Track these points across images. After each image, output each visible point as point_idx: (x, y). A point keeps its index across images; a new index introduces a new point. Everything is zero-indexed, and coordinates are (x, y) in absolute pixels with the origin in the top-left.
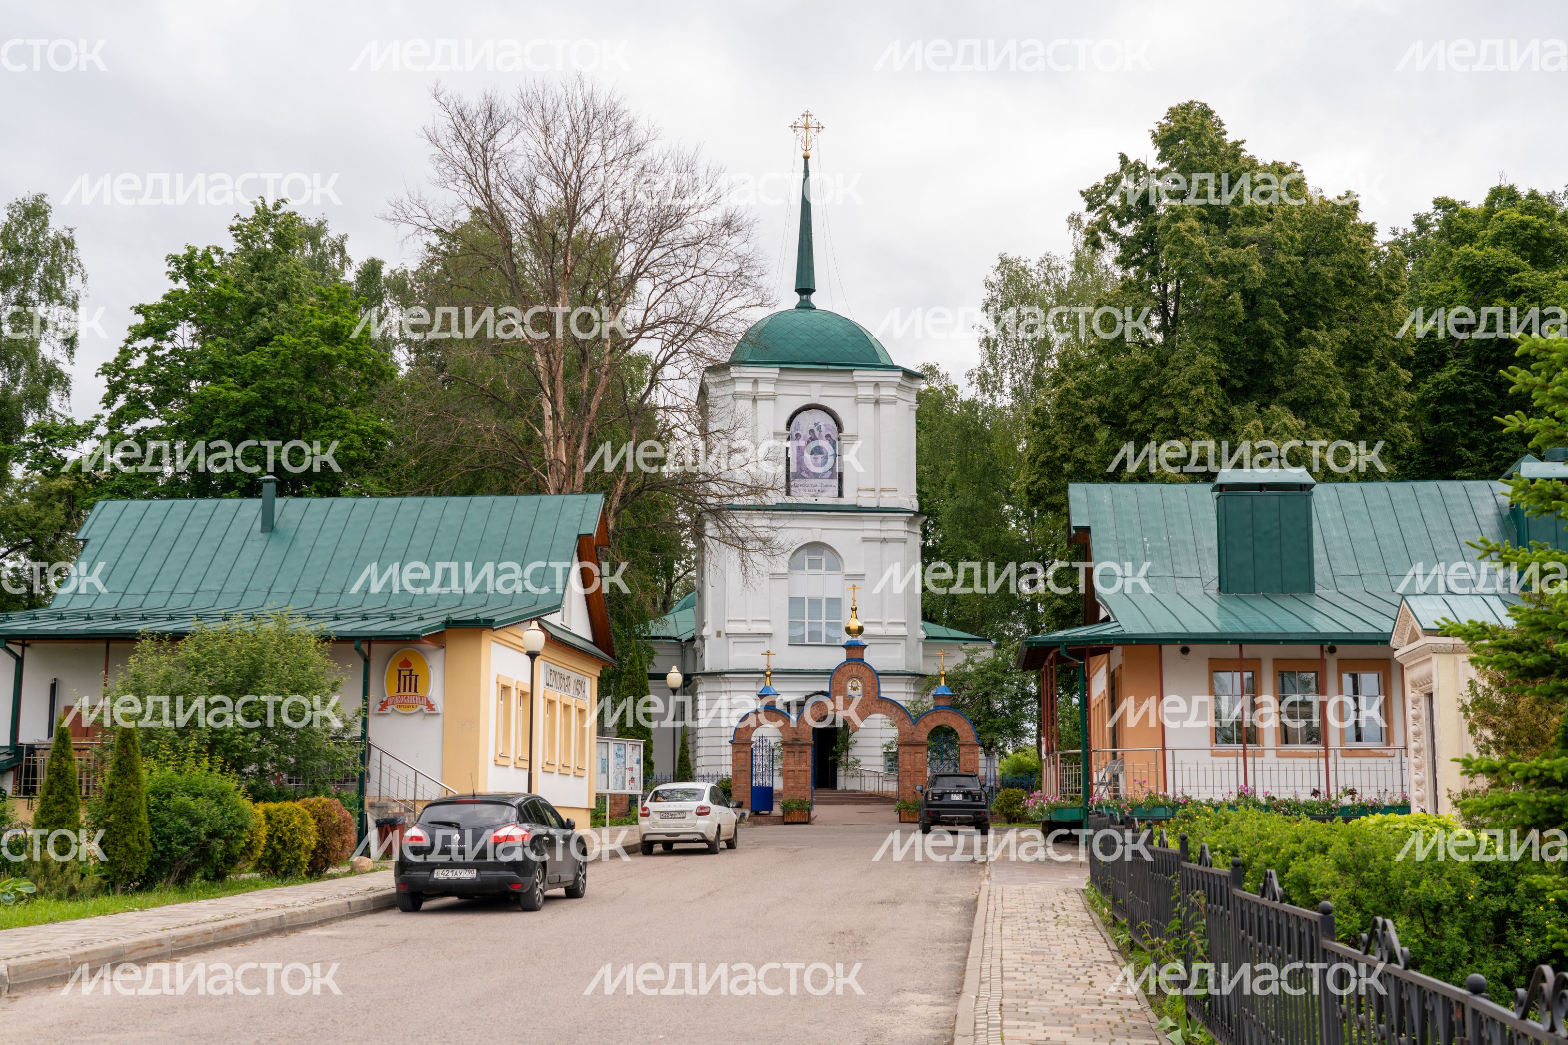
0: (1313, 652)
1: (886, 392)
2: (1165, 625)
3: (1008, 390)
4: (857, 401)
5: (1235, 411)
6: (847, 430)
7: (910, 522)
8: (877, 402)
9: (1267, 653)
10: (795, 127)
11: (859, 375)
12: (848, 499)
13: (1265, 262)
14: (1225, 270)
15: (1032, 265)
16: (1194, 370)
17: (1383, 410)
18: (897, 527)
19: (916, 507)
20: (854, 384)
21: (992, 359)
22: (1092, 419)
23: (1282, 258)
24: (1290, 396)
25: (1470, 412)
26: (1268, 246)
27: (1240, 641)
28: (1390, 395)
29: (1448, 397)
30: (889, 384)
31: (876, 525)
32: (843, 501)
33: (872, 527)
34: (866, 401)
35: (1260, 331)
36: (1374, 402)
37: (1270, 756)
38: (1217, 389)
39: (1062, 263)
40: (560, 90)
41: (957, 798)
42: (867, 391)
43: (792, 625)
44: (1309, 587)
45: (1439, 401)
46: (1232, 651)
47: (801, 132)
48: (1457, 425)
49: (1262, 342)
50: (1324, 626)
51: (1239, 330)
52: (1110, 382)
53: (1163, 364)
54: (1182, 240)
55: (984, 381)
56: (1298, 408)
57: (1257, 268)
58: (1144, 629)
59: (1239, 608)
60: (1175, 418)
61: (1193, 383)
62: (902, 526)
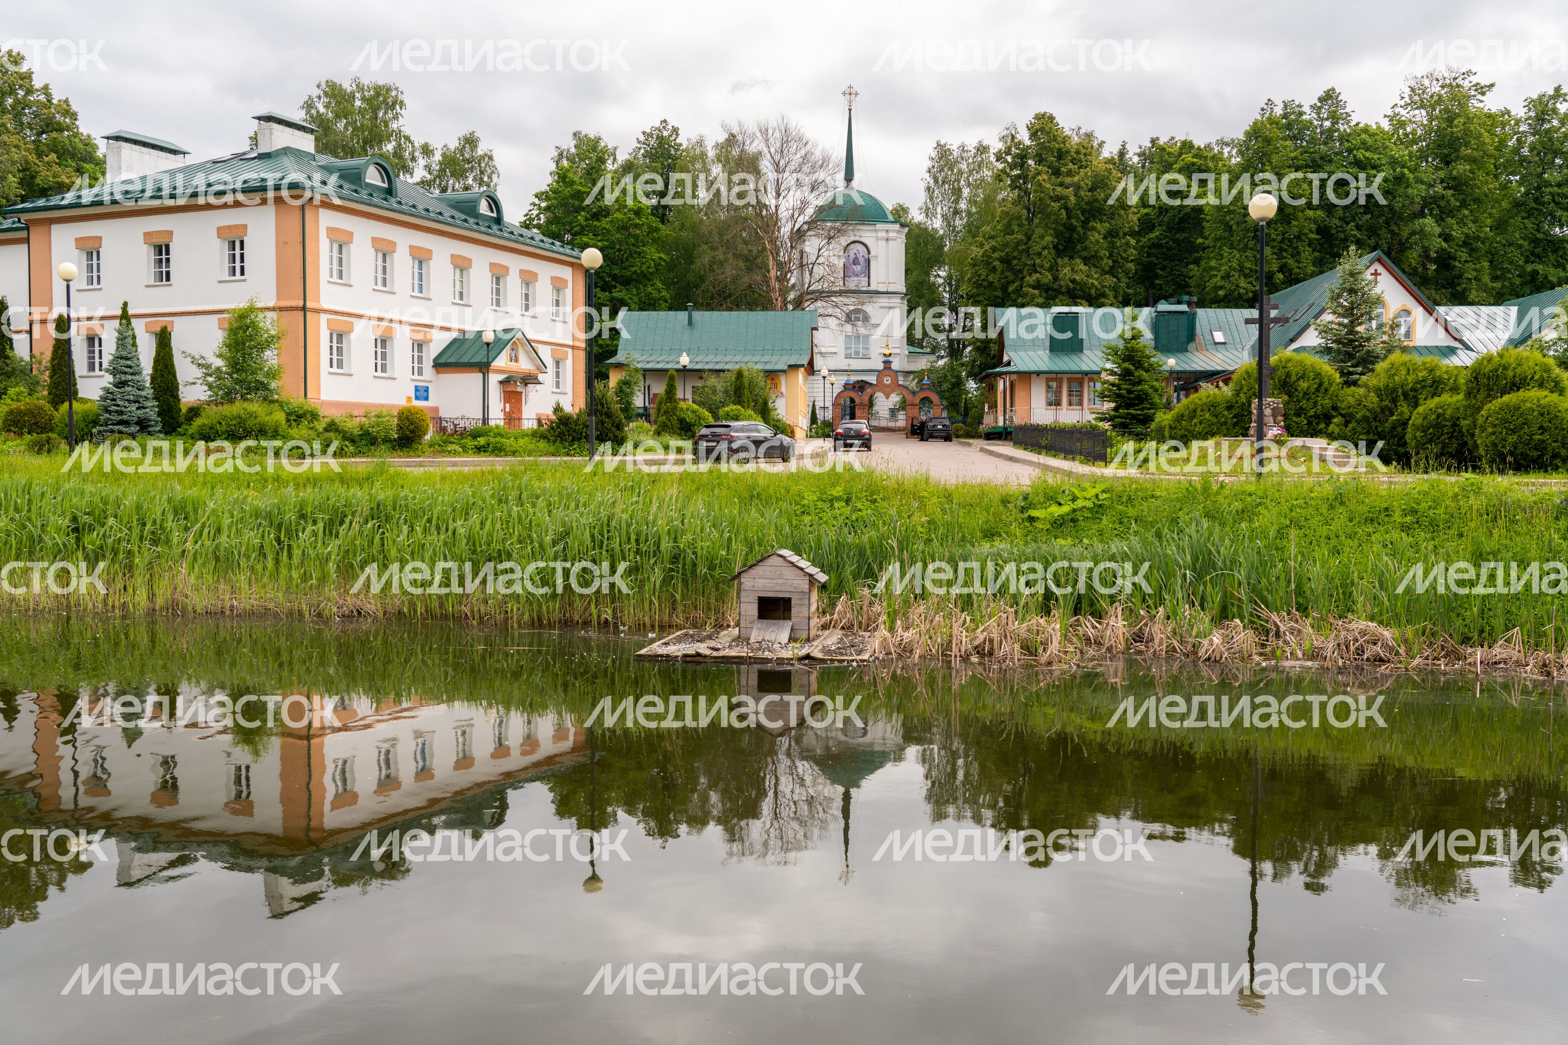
0: (1080, 376)
1: (892, 235)
2: (1033, 367)
3: (939, 216)
4: (878, 239)
5: (1059, 260)
6: (873, 253)
7: (902, 298)
8: (887, 240)
9: (1065, 376)
10: (844, 94)
11: (879, 226)
12: (873, 287)
13: (1076, 195)
14: (1057, 199)
15: (954, 147)
16: (1044, 243)
17: (1122, 258)
18: (896, 301)
19: (904, 291)
20: (876, 231)
21: (931, 198)
22: (997, 263)
23: (1083, 194)
24: (1084, 254)
25: (1164, 253)
26: (1078, 187)
27: (1056, 373)
28: (1125, 251)
29: (1155, 246)
30: (893, 231)
31: (886, 300)
32: (871, 288)
33: (884, 301)
34: (882, 239)
35: (1071, 224)
36: (1119, 254)
37: (1064, 410)
38: (1053, 251)
39: (970, 148)
40: (775, 124)
41: (940, 427)
42: (882, 234)
43: (846, 348)
44: (1081, 351)
45: (1150, 248)
46: (1054, 376)
47: (848, 96)
48: (1157, 258)
49: (1071, 229)
50: (1085, 368)
51: (1064, 225)
52: (1006, 245)
53: (1029, 239)
54: (1040, 185)
55: (928, 212)
56: (1086, 261)
57: (1072, 198)
58: (1026, 369)
59: (1057, 360)
60: (1034, 265)
61: (1044, 248)
62: (899, 300)
